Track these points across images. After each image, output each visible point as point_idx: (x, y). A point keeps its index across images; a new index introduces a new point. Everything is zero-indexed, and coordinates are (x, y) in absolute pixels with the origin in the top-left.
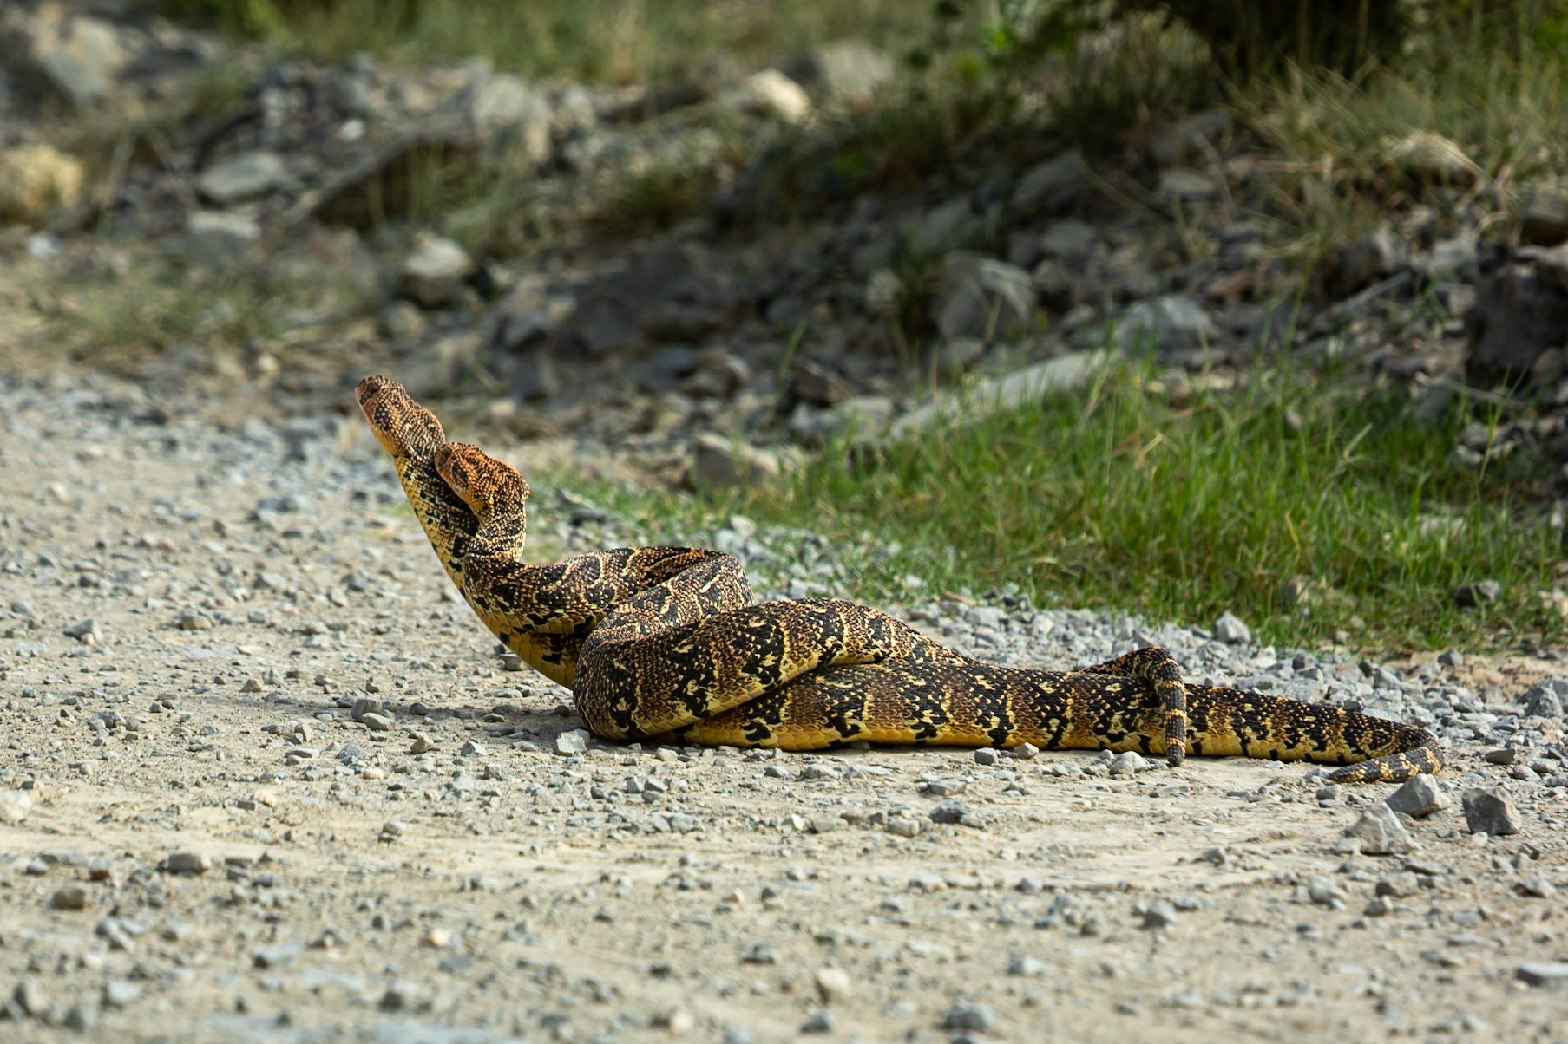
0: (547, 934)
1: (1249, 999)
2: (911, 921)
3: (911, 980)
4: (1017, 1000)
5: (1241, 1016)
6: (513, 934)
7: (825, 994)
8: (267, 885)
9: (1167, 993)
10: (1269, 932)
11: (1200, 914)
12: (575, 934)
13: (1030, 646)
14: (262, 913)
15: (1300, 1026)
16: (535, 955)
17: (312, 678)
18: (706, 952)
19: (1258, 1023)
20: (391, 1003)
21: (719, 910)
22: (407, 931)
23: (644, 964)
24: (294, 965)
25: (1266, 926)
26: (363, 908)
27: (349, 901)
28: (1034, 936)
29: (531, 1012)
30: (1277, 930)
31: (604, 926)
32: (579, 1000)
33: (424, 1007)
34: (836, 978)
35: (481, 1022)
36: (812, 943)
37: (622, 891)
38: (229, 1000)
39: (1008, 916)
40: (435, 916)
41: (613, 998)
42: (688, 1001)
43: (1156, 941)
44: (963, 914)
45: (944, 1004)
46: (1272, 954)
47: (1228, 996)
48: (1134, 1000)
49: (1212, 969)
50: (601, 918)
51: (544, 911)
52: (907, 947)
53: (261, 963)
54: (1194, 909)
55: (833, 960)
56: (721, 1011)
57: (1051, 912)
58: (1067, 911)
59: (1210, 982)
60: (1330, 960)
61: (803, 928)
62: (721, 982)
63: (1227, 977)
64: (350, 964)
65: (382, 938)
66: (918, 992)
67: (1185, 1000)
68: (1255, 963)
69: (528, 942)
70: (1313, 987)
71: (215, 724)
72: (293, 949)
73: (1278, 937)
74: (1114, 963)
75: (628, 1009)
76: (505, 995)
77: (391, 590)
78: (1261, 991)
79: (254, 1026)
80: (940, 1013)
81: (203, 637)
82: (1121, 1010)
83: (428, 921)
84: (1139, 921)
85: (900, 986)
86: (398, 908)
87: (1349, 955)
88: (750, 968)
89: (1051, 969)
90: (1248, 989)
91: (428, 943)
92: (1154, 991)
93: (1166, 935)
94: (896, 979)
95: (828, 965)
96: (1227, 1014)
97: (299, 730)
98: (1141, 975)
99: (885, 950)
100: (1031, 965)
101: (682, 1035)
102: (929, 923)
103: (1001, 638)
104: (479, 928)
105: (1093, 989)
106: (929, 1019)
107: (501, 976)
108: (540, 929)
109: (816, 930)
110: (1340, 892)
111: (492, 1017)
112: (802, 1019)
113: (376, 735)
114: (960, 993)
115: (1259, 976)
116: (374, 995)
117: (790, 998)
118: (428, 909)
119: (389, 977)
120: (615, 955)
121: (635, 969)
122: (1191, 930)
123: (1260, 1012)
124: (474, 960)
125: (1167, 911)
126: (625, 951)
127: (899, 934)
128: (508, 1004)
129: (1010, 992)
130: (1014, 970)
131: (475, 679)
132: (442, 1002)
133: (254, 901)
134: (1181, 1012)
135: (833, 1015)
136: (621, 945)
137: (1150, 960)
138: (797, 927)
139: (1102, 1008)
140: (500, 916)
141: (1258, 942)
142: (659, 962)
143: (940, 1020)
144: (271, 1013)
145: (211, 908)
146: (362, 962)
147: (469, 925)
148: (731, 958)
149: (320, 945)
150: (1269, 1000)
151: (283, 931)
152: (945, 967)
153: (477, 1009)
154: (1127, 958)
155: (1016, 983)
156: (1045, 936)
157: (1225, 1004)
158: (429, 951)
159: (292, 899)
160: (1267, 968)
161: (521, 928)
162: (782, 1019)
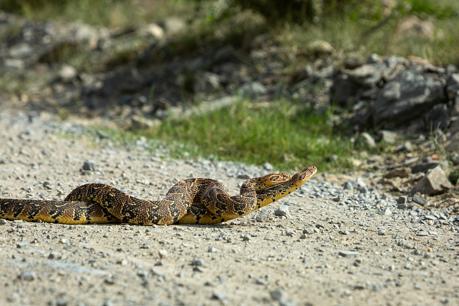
0: (91, 240)
1: (270, 259)
2: (184, 238)
3: (183, 253)
4: (210, 258)
5: (267, 263)
6: (82, 240)
7: (161, 256)
8: (21, 227)
9: (249, 257)
10: (275, 242)
11: (258, 237)
12: (98, 241)
13: (216, 171)
14: (19, 234)
15: (282, 266)
16: (88, 246)
17: (33, 176)
18: (131, 245)
19: (272, 265)
20: (51, 257)
21: (135, 235)
22: (56, 239)
23: (115, 248)
24: (27, 247)
25: (275, 241)
26: (44, 233)
27: (41, 232)
28: (215, 242)
29: (86, 260)
30: (277, 241)
31: (106, 238)
32: (98, 257)
33: (60, 258)
34: (164, 252)
35: (74, 262)
36: (158, 243)
37: (110, 230)
38: (10, 256)
39: (208, 237)
40: (62, 235)
41: (107, 256)
42: (126, 258)
43: (246, 244)
44: (197, 237)
45: (192, 259)
46: (276, 248)
47: (264, 258)
48: (240, 259)
49: (260, 251)
50: (104, 236)
51: (90, 235)
52: (182, 245)
53: (19, 246)
54: (256, 236)
55: (163, 248)
56: (135, 260)
57: (219, 236)
58: (223, 236)
59: (260, 254)
60: (291, 249)
61: (156, 239)
62: (135, 253)
63: (264, 253)
64: (41, 247)
65: (49, 241)
66: (185, 256)
67: (253, 259)
68: (272, 250)
69: (86, 243)
70: (286, 256)
71: (9, 187)
72: (27, 243)
73: (278, 243)
74: (235, 250)
75: (111, 259)
76: (80, 256)
77: (54, 155)
78: (273, 257)
79: (16, 262)
80: (190, 261)
81: (6, 166)
82: (237, 261)
83: (61, 237)
84: (242, 239)
85: (180, 254)
86: (53, 233)
87: (296, 248)
88: (142, 249)
89: (219, 251)
90: (269, 256)
91: (61, 242)
92: (245, 256)
93: (248, 242)
94: (179, 253)
95: (162, 249)
96: (264, 262)
97: (30, 189)
98: (242, 252)
99: (177, 246)
100: (214, 250)
101: (125, 266)
102: (188, 239)
103: (209, 168)
104: (74, 238)
105: (229, 255)
106: (188, 263)
107: (79, 251)
108: (89, 239)
109: (159, 240)
110: (294, 233)
111: (76, 261)
112: (155, 262)
113: (49, 190)
114: (195, 256)
115: (272, 253)
116: (47, 255)
117: (152, 257)
118: (61, 234)
119: (51, 251)
120: (108, 246)
121: (113, 249)
122: (255, 241)
123: (273, 262)
124: (72, 246)
125: (249, 237)
126: (110, 245)
127: (181, 241)
128: (80, 257)
129: (209, 256)
130: (210, 251)
131: (74, 177)
132: (64, 257)
133: (17, 231)
134: (252, 262)
135: (163, 261)
136: (110, 243)
137: (244, 248)
138: (154, 239)
139: (232, 261)
140: (79, 236)
141: (272, 245)
142: (119, 248)
143: (191, 263)
144: (21, 259)
145: (7, 233)
146: (44, 247)
147: (71, 238)
148: (138, 247)
149: (33, 242)
150: (275, 259)
151: (24, 239)
152: (192, 250)
153: (73, 259)
154: (239, 248)
155: (210, 254)
156: (218, 242)
157: (264, 260)
158: (61, 244)
159: (27, 231)
160: (274, 251)
161: (84, 239)
162: (150, 262)
